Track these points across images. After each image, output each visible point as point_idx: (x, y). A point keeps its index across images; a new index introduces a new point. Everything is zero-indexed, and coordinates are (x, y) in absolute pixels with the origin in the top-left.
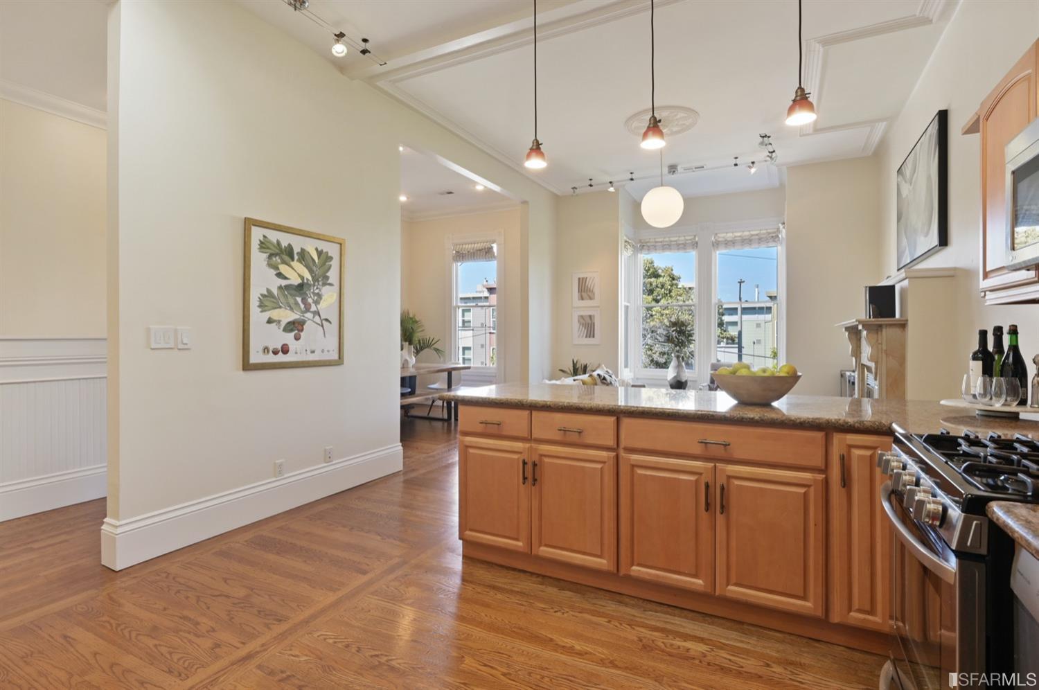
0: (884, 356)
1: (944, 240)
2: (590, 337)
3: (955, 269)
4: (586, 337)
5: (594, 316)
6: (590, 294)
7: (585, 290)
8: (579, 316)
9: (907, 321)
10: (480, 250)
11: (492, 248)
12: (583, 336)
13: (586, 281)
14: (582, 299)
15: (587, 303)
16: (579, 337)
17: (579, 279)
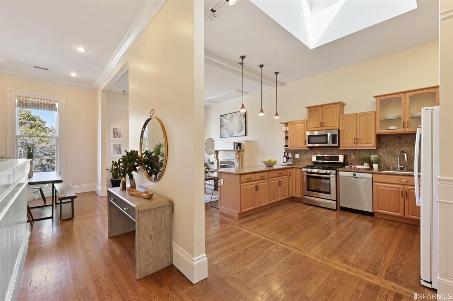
0: (240, 157)
1: (246, 135)
2: (119, 154)
3: (250, 141)
4: (117, 154)
5: (121, 145)
6: (119, 136)
7: (116, 134)
8: (113, 145)
9: (244, 150)
10: (44, 104)
11: (55, 104)
12: (115, 153)
13: (117, 130)
14: (115, 137)
15: (117, 139)
16: (113, 154)
17: (113, 128)
